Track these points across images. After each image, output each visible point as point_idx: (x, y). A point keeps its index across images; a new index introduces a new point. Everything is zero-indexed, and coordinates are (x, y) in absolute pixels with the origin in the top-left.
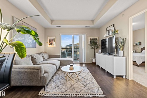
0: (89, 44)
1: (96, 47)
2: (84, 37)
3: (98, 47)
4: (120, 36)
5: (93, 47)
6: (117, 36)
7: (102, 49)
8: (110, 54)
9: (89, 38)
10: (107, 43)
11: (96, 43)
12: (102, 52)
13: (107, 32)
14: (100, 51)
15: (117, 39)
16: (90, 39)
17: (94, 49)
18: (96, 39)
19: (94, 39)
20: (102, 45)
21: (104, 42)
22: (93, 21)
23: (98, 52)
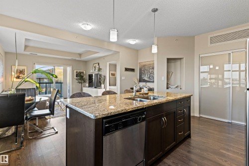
0: (75, 77)
1: (82, 81)
2: (69, 69)
3: (85, 82)
4: (102, 73)
5: (80, 81)
6: (100, 73)
7: (89, 83)
8: (96, 88)
9: (75, 71)
10: (94, 77)
11: (83, 76)
12: (89, 86)
13: (94, 69)
14: (87, 85)
15: (100, 75)
16: (77, 72)
17: (82, 83)
18: (83, 73)
19: (80, 73)
20: (89, 79)
21: (90, 76)
22: (80, 55)
23: (85, 86)
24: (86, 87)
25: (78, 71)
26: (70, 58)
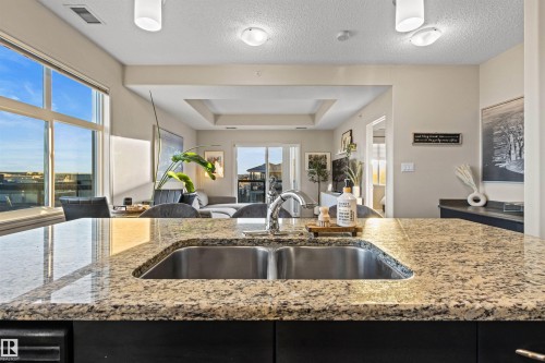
0: (307, 169)
1: (321, 178)
2: (294, 152)
3: (325, 179)
5: (316, 177)
6: (351, 157)
7: (334, 181)
9: (307, 156)
12: (335, 190)
13: (343, 145)
14: (330, 187)
16: (310, 157)
17: (319, 182)
18: (325, 157)
19: (316, 158)
20: (334, 173)
21: (336, 166)
22: (313, 116)
23: (325, 191)
24: (329, 193)
25: (313, 154)
26: (293, 127)
